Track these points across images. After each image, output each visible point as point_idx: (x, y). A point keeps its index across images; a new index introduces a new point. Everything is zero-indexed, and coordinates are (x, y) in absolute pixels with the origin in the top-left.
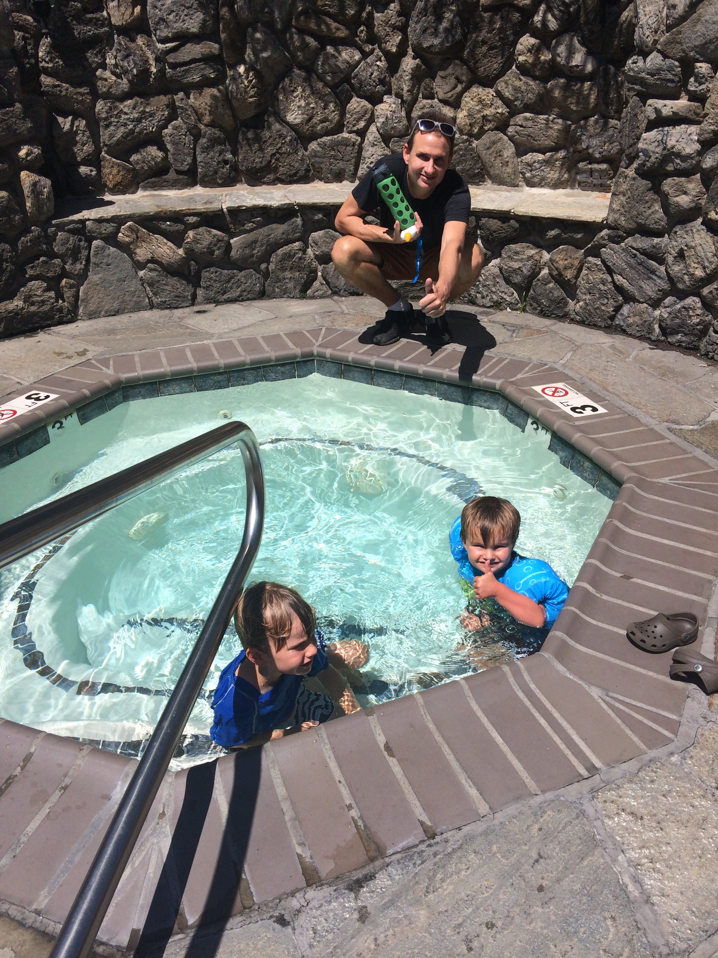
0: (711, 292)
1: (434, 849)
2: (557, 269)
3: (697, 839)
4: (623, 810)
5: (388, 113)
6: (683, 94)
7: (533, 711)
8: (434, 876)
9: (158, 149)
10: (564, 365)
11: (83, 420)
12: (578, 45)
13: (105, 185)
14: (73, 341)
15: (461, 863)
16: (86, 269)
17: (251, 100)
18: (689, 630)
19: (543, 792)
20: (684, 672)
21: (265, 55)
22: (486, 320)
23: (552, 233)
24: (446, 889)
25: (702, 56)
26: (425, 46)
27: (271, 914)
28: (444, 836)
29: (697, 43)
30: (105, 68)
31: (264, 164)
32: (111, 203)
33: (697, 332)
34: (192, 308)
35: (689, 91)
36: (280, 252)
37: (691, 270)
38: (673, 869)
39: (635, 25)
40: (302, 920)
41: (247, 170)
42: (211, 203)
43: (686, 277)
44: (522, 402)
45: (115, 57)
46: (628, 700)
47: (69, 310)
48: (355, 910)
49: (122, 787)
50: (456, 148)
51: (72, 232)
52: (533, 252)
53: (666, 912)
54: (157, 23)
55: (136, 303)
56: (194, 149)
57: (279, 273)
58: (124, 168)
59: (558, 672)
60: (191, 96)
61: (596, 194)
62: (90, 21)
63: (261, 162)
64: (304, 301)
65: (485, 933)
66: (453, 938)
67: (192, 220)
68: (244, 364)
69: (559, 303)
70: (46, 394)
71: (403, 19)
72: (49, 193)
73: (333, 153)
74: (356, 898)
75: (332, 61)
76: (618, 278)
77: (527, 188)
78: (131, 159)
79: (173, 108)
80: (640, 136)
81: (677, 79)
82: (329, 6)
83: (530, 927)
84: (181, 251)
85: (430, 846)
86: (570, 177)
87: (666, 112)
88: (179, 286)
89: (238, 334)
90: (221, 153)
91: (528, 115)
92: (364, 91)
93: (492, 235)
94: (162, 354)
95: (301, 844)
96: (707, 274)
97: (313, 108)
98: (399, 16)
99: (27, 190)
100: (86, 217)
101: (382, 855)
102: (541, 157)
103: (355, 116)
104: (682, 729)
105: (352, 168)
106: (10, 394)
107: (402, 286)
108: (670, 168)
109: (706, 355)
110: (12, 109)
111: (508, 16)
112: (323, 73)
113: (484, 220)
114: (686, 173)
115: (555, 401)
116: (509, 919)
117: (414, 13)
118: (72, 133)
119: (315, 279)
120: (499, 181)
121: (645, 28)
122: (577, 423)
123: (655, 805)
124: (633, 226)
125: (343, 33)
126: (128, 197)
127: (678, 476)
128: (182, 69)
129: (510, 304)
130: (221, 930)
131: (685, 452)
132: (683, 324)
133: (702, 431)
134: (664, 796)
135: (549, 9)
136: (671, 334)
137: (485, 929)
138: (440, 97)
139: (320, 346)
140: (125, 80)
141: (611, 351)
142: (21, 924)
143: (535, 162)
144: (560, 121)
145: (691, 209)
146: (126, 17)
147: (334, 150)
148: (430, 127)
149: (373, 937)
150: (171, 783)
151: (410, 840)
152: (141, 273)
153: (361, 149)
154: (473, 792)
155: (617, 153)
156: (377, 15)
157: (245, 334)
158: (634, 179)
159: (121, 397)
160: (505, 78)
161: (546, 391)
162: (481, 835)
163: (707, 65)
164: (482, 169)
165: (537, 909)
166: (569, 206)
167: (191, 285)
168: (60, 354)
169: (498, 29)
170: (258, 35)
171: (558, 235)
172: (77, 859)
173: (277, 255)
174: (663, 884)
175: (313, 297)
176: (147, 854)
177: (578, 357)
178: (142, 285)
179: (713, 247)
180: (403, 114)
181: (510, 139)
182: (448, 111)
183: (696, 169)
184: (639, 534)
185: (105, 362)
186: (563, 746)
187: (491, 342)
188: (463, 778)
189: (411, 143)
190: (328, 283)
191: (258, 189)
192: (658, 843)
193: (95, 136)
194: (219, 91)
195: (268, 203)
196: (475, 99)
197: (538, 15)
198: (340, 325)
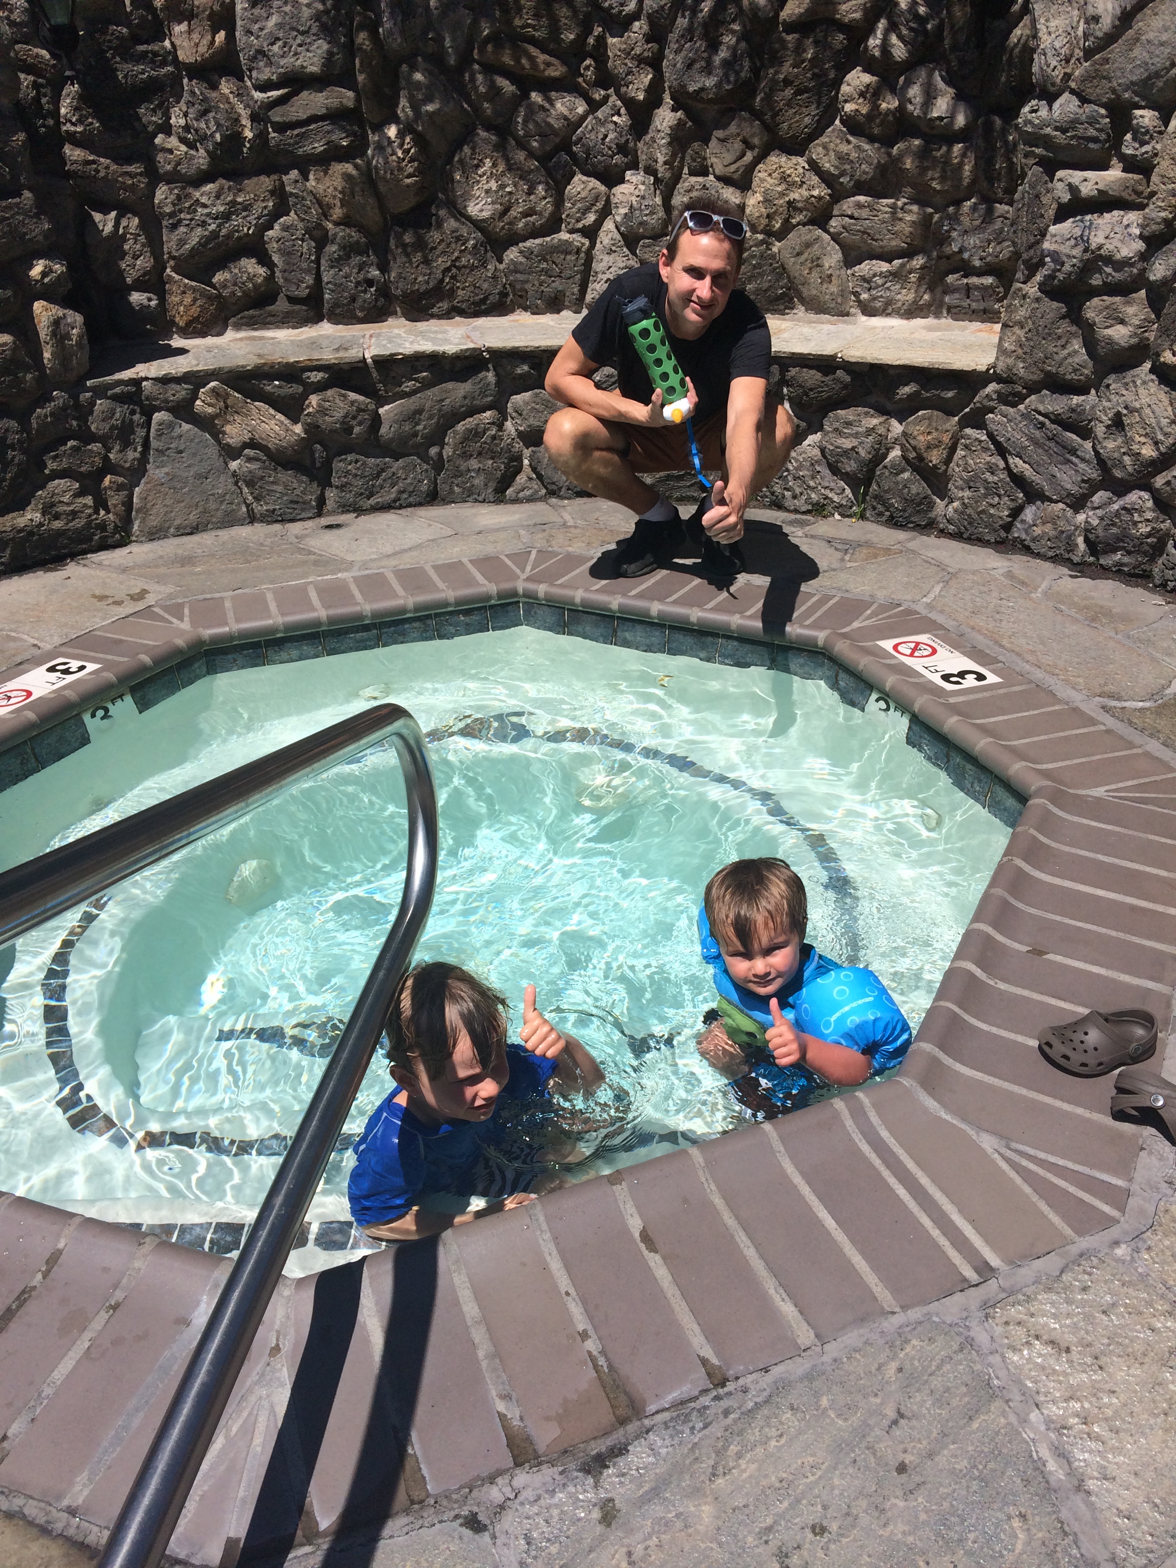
0: (1168, 483)
1: (724, 1404)
2: (914, 448)
3: (1160, 1384)
4: (1037, 1337)
5: (634, 199)
6: (1114, 161)
7: (886, 1173)
8: (725, 1448)
9: (259, 263)
10: (930, 606)
11: (143, 705)
12: (940, 84)
13: (173, 323)
14: (122, 577)
15: (769, 1426)
16: (144, 460)
17: (408, 181)
18: (1142, 1037)
19: (904, 1308)
20: (1134, 1108)
21: (430, 108)
22: (800, 533)
23: (906, 390)
24: (744, 1471)
25: (1143, 98)
26: (691, 89)
27: (456, 1512)
28: (741, 1382)
29: (1135, 78)
30: (169, 133)
31: (431, 285)
32: (182, 351)
33: (1147, 548)
34: (317, 520)
35: (1125, 155)
36: (460, 427)
37: (1135, 447)
38: (1122, 1434)
39: (1034, 50)
40: (508, 1522)
41: (405, 295)
42: (346, 349)
43: (1126, 458)
44: (861, 667)
45: (186, 115)
46: (1042, 1155)
47: (116, 526)
48: (595, 1505)
49: (208, 1304)
50: (745, 255)
51: (119, 399)
52: (875, 421)
53: (1111, 1506)
54: (254, 59)
55: (227, 514)
56: (318, 262)
57: (459, 462)
58: (203, 294)
59: (926, 1111)
60: (311, 177)
61: (977, 325)
62: (142, 57)
63: (427, 283)
64: (501, 507)
65: (811, 1542)
66: (757, 1550)
67: (316, 377)
68: (403, 610)
69: (920, 504)
70: (80, 663)
71: (654, 46)
72: (80, 336)
73: (544, 265)
74: (596, 1486)
75: (540, 117)
76: (1017, 463)
77: (864, 318)
78: (215, 280)
79: (280, 196)
80: (1046, 229)
81: (1103, 136)
82: (533, 27)
83: (885, 1533)
84: (298, 429)
85: (717, 1398)
86: (933, 299)
87: (1087, 190)
88: (295, 485)
89: (393, 562)
90: (361, 267)
91: (862, 198)
92: (592, 165)
93: (807, 395)
94: (270, 597)
95: (506, 1397)
96: (1161, 454)
97: (510, 193)
98: (648, 42)
99: (44, 332)
100: (142, 374)
101: (638, 1413)
102: (884, 267)
103: (579, 205)
104: (1132, 1202)
105: (576, 290)
106: (20, 664)
107: (661, 481)
108: (1096, 281)
109: (1164, 585)
110: (17, 200)
111: (826, 37)
112: (525, 136)
113: (793, 371)
114: (1123, 290)
115: (915, 664)
116: (850, 1519)
117: (673, 37)
118: (117, 239)
119: (519, 470)
120: (817, 307)
121: (1049, 54)
122: (952, 700)
123: (1090, 1328)
124: (1037, 376)
125: (556, 70)
126: (210, 341)
127: (1121, 785)
128: (296, 132)
129: (839, 507)
130: (374, 1539)
131: (1131, 745)
132: (1124, 536)
133: (1159, 711)
134: (1104, 1312)
135: (893, 27)
136: (1105, 552)
137: (810, 1536)
138: (717, 172)
139: (528, 579)
140: (202, 152)
141: (1007, 582)
142: (45, 1531)
143: (875, 275)
144: (915, 208)
145: (1131, 348)
146: (202, 49)
147: (546, 260)
148: (704, 223)
149: (625, 1550)
150: (289, 1298)
151: (684, 1389)
152: (234, 465)
153: (589, 259)
154: (788, 1309)
155: (1009, 259)
156: (612, 41)
157: (406, 562)
158: (1037, 300)
159: (204, 669)
160: (824, 139)
161: (900, 648)
162: (801, 1380)
163: (1152, 113)
164: (789, 289)
165: (896, 1501)
166: (933, 345)
167: (315, 484)
168: (102, 598)
169: (810, 61)
170: (418, 76)
171: (916, 394)
172: (136, 1423)
173: (455, 432)
174: (1105, 1458)
175: (516, 501)
176: (250, 1414)
177: (953, 591)
178: (236, 483)
179: (1170, 409)
180: (658, 200)
181: (833, 239)
182: (731, 195)
183: (1139, 282)
184: (1058, 881)
185: (176, 611)
186: (935, 1233)
187: (811, 570)
188: (771, 1286)
189: (673, 249)
190: (540, 477)
191: (422, 326)
192: (1096, 1391)
193: (155, 244)
194: (356, 166)
195: (440, 348)
196: (775, 175)
197: (876, 37)
198: (562, 545)
